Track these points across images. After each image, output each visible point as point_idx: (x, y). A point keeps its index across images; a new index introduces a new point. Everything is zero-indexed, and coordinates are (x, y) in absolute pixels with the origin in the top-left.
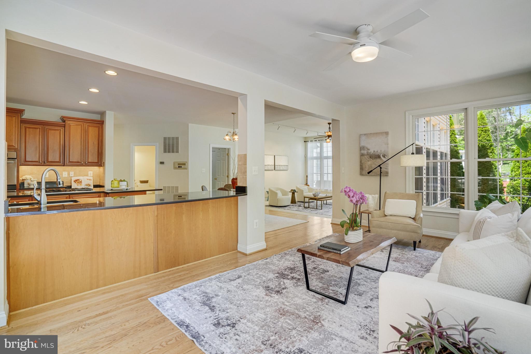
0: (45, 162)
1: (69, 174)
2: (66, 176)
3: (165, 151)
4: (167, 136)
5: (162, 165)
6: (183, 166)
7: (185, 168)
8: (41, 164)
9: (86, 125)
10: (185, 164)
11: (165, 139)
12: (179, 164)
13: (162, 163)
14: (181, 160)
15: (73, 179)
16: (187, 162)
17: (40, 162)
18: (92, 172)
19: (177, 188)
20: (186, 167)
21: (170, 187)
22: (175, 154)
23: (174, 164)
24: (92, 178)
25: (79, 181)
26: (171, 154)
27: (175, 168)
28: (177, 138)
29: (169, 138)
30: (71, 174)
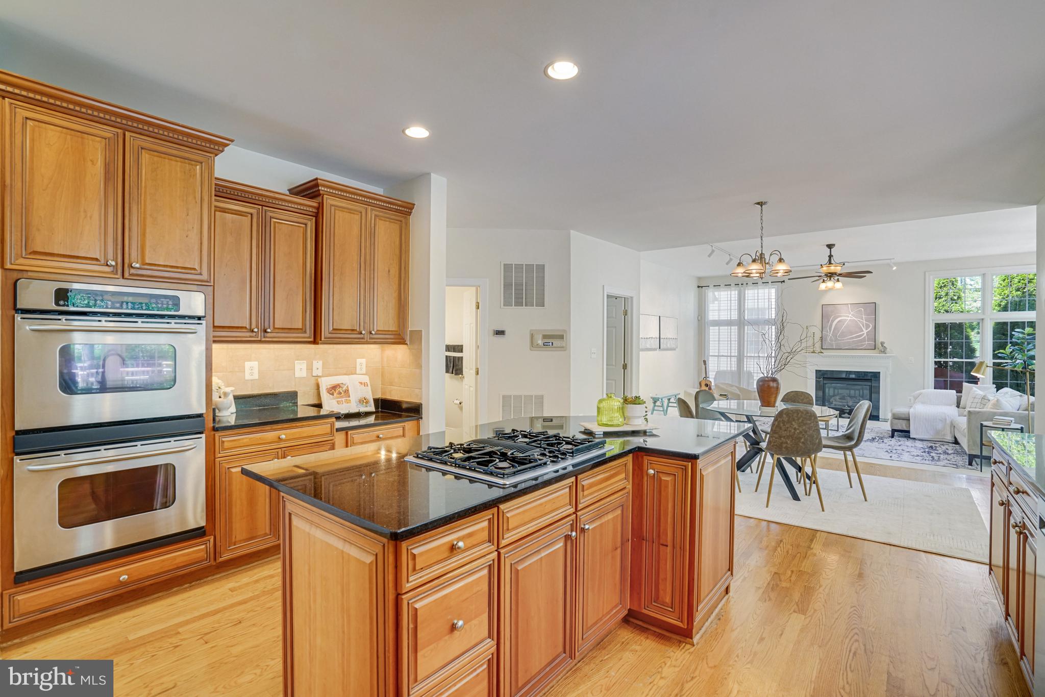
0: (265, 331)
1: (310, 368)
2: (304, 374)
3: (507, 303)
4: (514, 260)
5: (499, 338)
6: (557, 343)
7: (563, 347)
8: (255, 336)
9: (371, 213)
10: (561, 337)
11: (507, 268)
12: (545, 337)
13: (500, 333)
14: (551, 326)
15: (325, 383)
16: (565, 331)
17: (253, 331)
18: (364, 360)
19: (540, 400)
20: (564, 345)
21: (521, 396)
22: (534, 310)
23: (532, 336)
24: (366, 379)
25: (340, 390)
26: (524, 310)
27: (533, 345)
28: (541, 268)
29: (519, 267)
30: (314, 369)
